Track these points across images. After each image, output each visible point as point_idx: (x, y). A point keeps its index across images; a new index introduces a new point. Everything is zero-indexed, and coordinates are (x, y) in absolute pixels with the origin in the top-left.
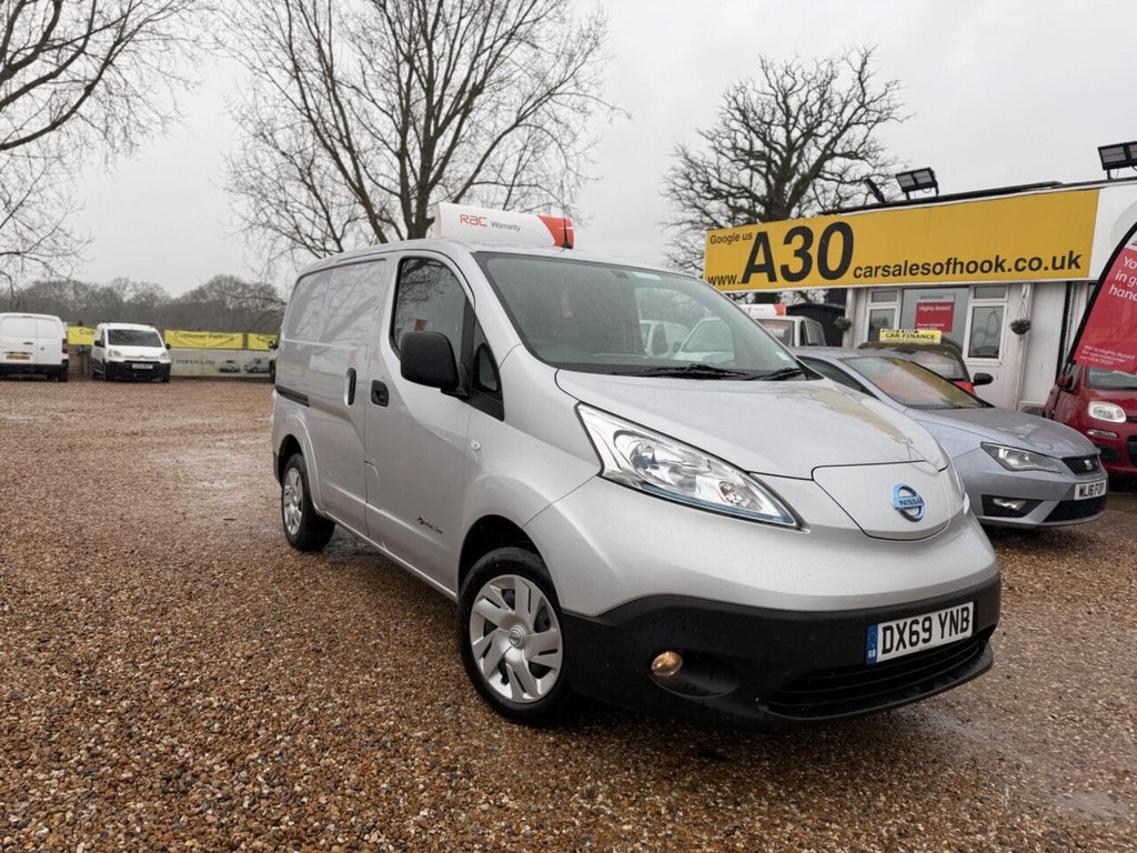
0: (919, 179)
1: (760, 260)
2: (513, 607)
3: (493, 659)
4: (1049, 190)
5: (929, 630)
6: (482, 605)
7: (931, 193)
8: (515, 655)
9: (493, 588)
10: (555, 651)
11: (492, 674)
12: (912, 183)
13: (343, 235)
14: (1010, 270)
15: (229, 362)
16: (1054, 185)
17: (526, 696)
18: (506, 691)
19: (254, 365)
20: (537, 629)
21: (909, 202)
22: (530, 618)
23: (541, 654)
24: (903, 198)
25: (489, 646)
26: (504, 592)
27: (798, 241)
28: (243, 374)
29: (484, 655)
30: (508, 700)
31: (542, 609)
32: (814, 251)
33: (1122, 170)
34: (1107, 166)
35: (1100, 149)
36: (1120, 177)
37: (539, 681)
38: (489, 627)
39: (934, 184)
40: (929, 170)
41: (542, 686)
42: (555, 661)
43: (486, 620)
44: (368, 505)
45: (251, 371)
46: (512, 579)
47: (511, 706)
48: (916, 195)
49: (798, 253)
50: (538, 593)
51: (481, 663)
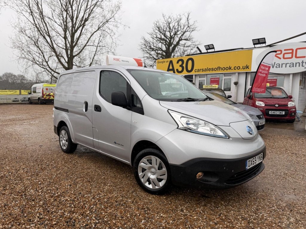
0: (210, 47)
1: (171, 68)
2: (151, 164)
3: (146, 178)
4: (241, 50)
5: (256, 160)
6: (142, 164)
7: (213, 50)
8: (152, 177)
9: (144, 160)
10: (165, 175)
11: (146, 182)
12: (208, 48)
13: (48, 61)
14: (233, 69)
15: (15, 98)
16: (242, 49)
17: (156, 187)
18: (150, 186)
19: (23, 99)
20: (159, 169)
21: (208, 53)
22: (157, 167)
23: (160, 176)
24: (206, 51)
25: (145, 175)
26: (148, 160)
27: (180, 63)
28: (20, 102)
29: (143, 178)
30: (151, 189)
31: (160, 164)
32: (184, 65)
33: (257, 45)
34: (254, 44)
35: (253, 40)
36: (257, 47)
37: (160, 183)
38: (144, 170)
39: (214, 48)
40: (212, 45)
41: (161, 184)
42: (165, 177)
43: (143, 168)
44: (94, 139)
45: (23, 101)
46: (151, 157)
47: (152, 190)
48: (209, 51)
49: (180, 66)
50: (159, 160)
51: (142, 180)
